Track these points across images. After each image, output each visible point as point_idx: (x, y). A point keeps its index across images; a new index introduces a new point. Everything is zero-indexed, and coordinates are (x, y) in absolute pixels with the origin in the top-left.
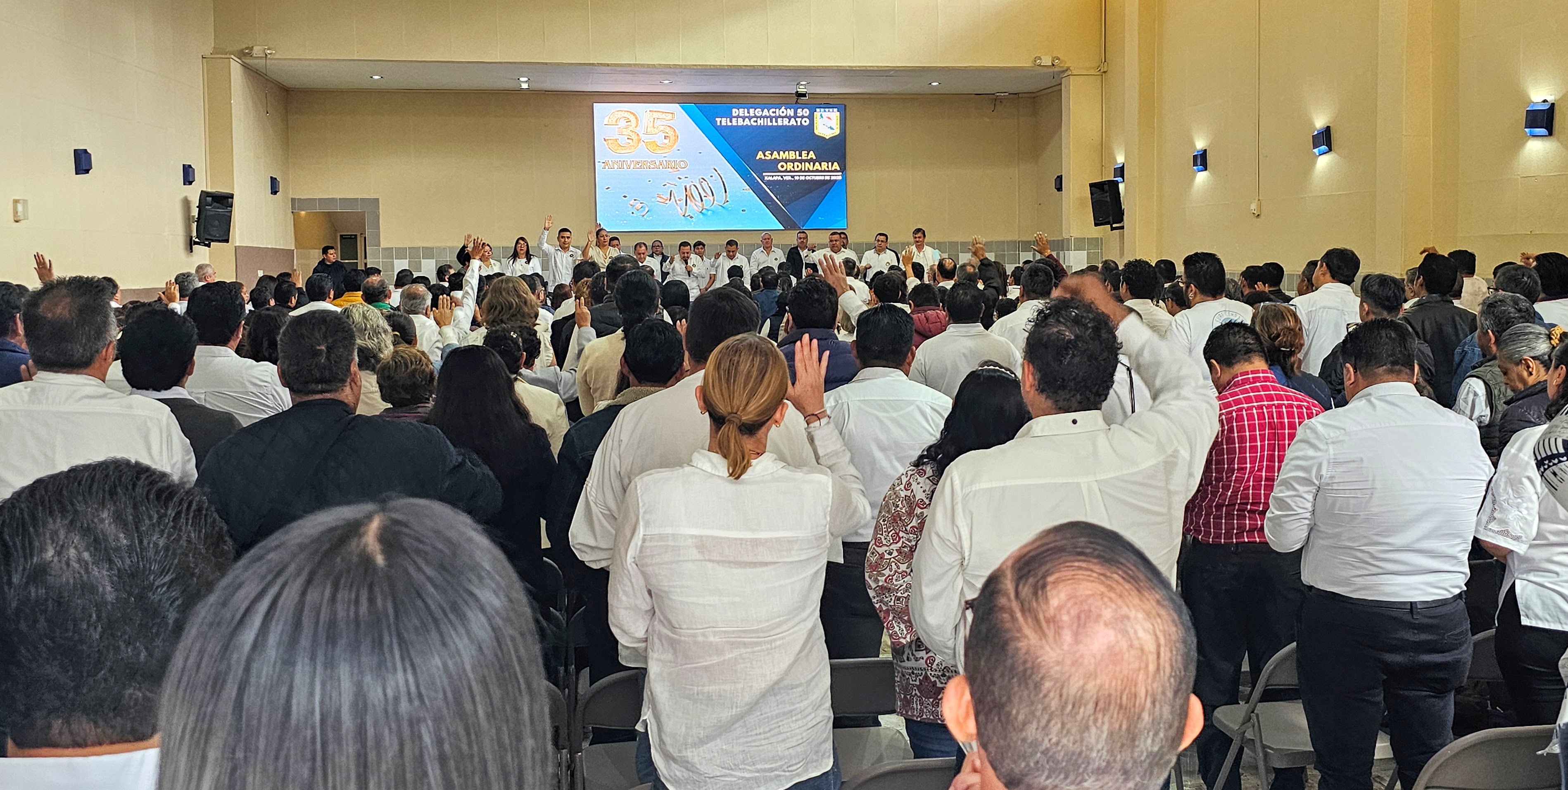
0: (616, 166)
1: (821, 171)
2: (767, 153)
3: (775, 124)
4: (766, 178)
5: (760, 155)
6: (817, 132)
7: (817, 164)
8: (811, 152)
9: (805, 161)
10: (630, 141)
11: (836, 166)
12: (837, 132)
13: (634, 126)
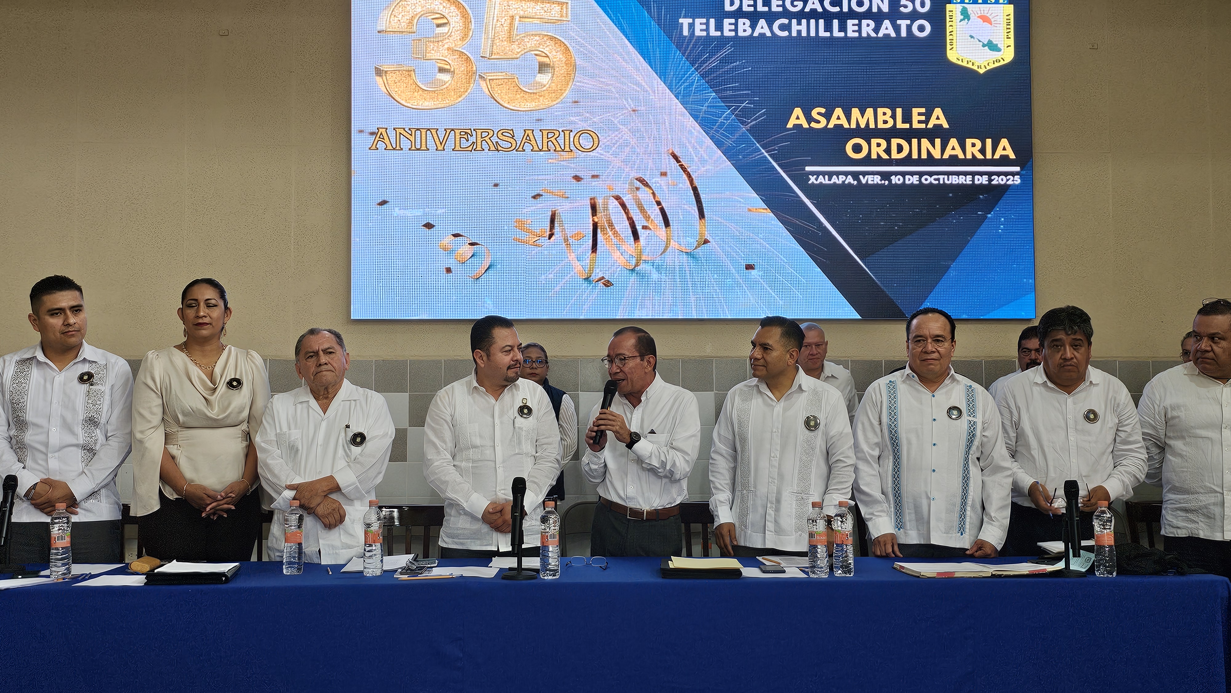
0: (405, 144)
1: (965, 162)
2: (814, 113)
3: (837, 33)
4: (812, 179)
5: (797, 118)
6: (952, 56)
7: (953, 142)
8: (938, 112)
9: (920, 134)
10: (445, 77)
11: (1005, 148)
12: (1008, 55)
13: (457, 36)
